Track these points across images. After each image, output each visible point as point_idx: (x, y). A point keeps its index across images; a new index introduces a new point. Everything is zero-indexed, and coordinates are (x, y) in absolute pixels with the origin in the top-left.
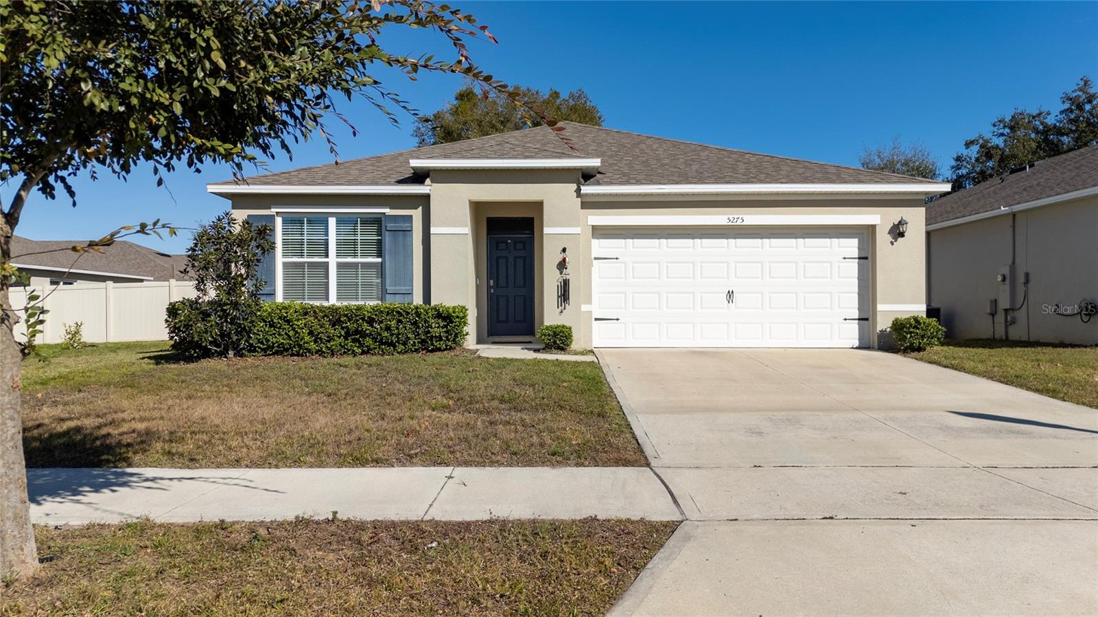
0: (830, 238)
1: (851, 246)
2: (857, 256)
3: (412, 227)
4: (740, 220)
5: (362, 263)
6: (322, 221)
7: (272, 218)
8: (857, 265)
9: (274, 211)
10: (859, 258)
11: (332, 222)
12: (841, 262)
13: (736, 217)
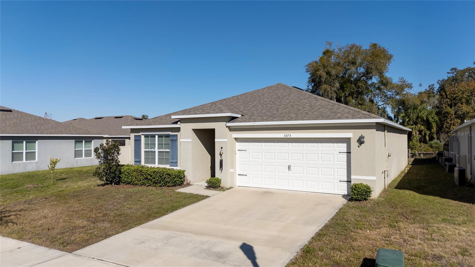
0: (333, 143)
1: (343, 147)
2: (346, 152)
3: (177, 139)
4: (289, 136)
5: (165, 151)
6: (154, 136)
7: (140, 136)
8: (346, 155)
9: (140, 134)
10: (347, 153)
11: (157, 136)
12: (339, 154)
13: (288, 134)
